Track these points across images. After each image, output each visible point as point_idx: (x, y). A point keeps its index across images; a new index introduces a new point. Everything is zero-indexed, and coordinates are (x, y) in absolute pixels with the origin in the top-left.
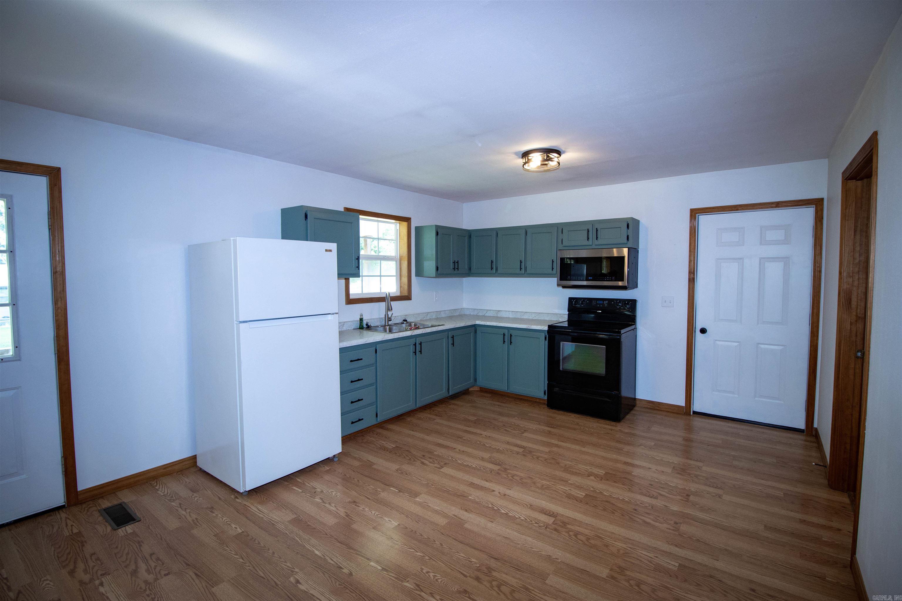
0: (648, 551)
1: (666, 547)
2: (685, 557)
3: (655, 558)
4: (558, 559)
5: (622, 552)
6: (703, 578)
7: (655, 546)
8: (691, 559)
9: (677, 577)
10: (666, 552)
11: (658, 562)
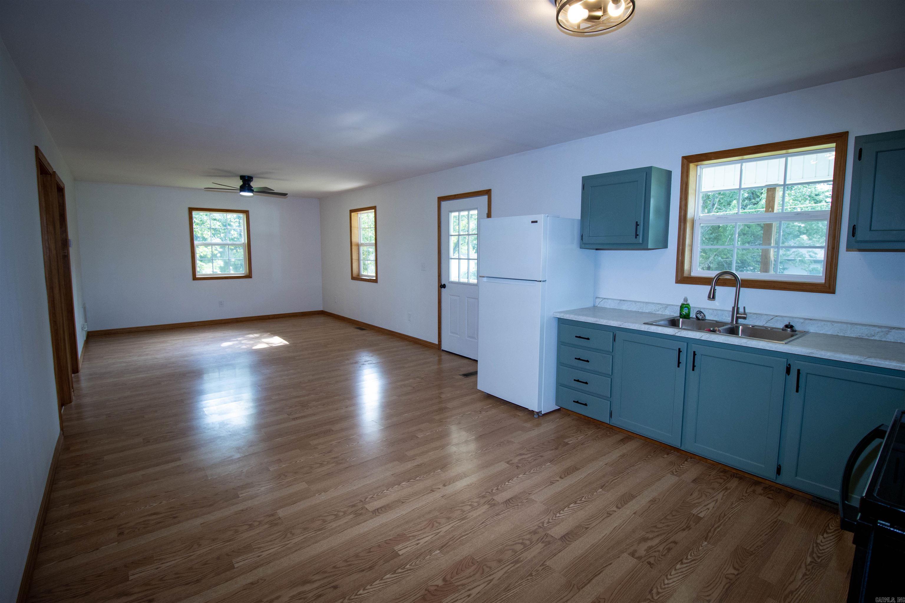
0: (270, 555)
1: (260, 573)
2: (235, 579)
3: (259, 554)
4: (319, 495)
5: (289, 535)
6: (206, 573)
7: (271, 564)
8: (227, 583)
9: (228, 555)
10: (256, 568)
11: (254, 554)
